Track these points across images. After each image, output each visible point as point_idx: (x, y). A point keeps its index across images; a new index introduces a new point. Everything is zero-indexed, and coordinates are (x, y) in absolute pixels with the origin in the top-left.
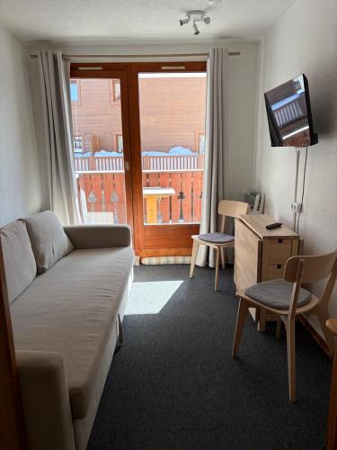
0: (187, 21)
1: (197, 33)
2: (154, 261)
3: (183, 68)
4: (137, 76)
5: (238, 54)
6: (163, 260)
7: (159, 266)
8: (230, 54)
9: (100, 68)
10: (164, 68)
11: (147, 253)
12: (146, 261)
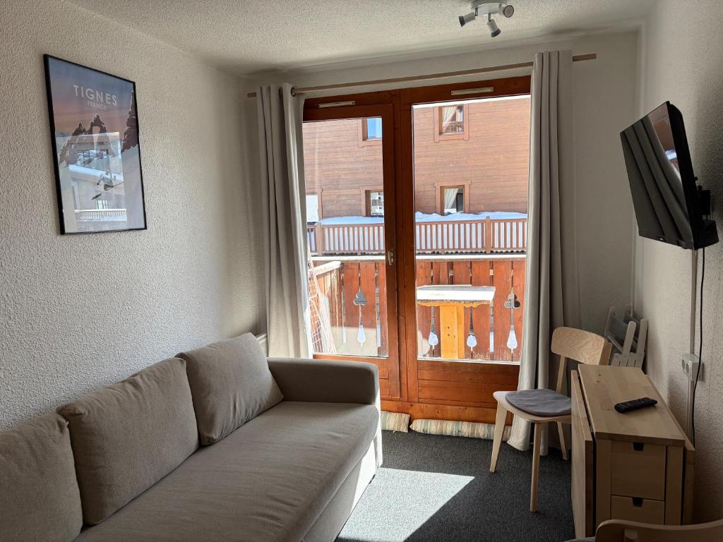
0: (472, 17)
1: (496, 33)
2: (433, 427)
3: (489, 90)
4: (410, 110)
5: (593, 56)
6: (449, 428)
7: (441, 437)
8: (575, 59)
9: (350, 103)
10: (454, 93)
11: (422, 411)
12: (418, 426)
